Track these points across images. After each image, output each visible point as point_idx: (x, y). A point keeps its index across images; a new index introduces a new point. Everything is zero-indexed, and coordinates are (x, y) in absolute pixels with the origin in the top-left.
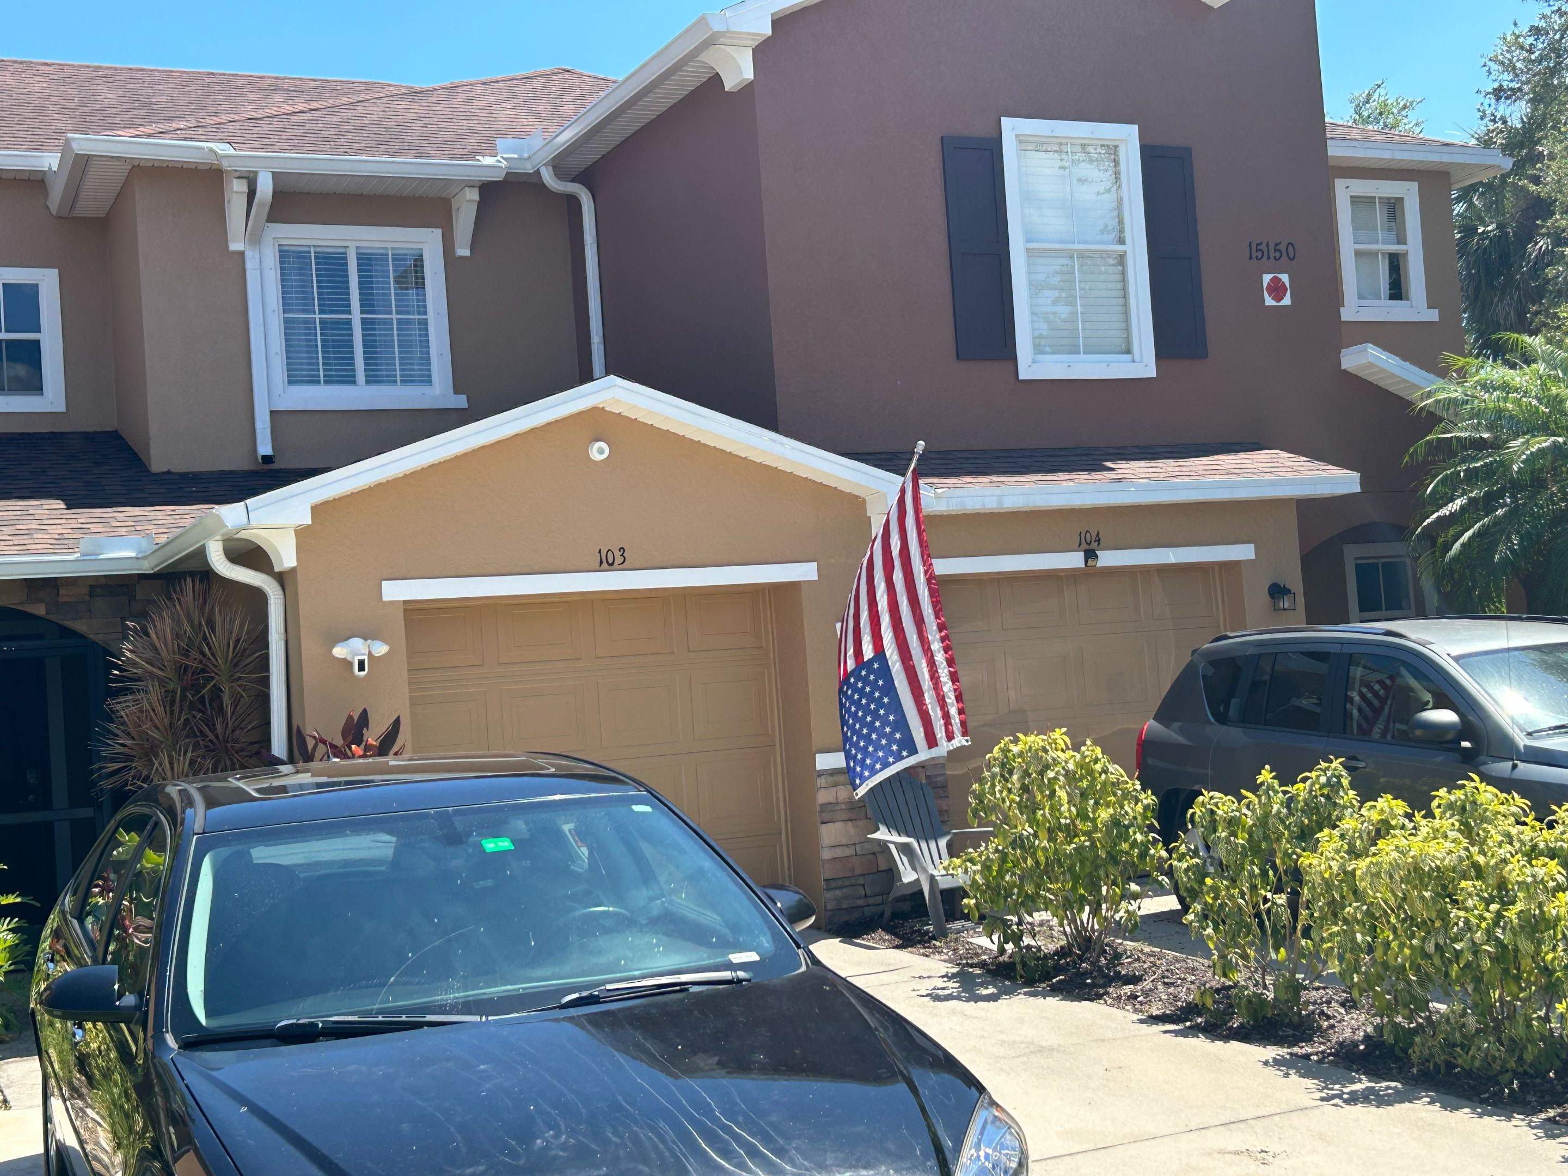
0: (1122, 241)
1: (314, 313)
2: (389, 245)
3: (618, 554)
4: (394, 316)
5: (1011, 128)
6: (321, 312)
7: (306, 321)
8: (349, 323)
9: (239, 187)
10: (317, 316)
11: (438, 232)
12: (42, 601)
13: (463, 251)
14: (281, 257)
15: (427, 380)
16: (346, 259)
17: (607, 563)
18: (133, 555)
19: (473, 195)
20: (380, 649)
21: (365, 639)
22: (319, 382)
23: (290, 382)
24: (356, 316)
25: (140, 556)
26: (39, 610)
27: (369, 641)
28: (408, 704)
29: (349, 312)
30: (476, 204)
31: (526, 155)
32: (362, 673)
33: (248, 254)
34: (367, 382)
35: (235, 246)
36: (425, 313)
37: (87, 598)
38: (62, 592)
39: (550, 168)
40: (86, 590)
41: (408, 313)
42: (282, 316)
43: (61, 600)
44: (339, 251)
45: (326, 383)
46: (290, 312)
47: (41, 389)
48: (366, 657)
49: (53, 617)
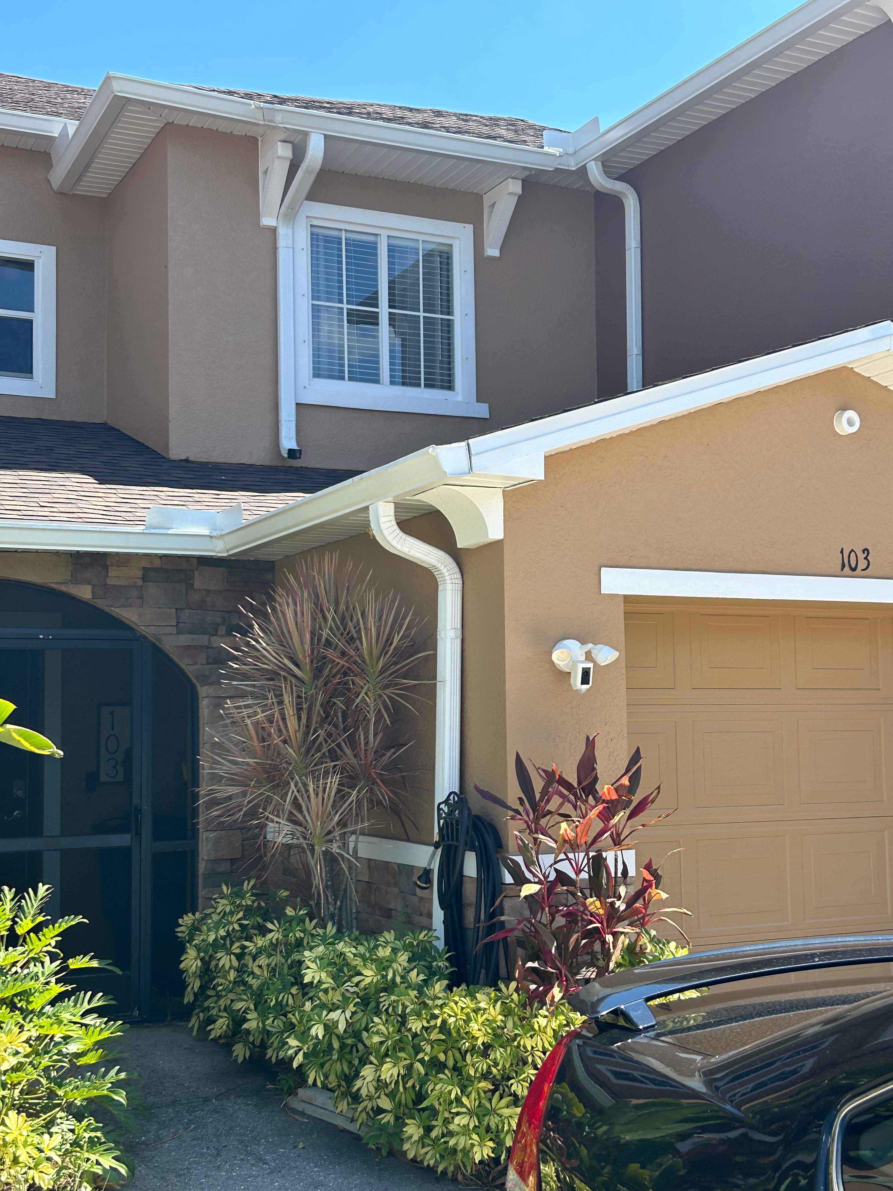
1: (342, 302)
2: (421, 238)
3: (861, 556)
4: (421, 314)
6: (349, 302)
7: (330, 309)
8: (376, 314)
9: (285, 151)
10: (345, 306)
11: (470, 228)
12: (88, 582)
13: (492, 251)
14: (312, 239)
15: (449, 385)
16: (376, 248)
17: (849, 566)
18: (206, 532)
19: (516, 187)
20: (603, 653)
21: (583, 642)
22: (343, 377)
23: (315, 376)
24: (384, 310)
25: (214, 534)
26: (85, 592)
27: (590, 646)
28: (625, 732)
29: (377, 306)
30: (516, 198)
31: (571, 151)
32: (585, 687)
33: (282, 231)
34: (391, 382)
35: (267, 221)
36: (451, 314)
37: (140, 583)
38: (112, 572)
39: (600, 163)
40: (140, 574)
41: (434, 312)
42: (311, 302)
43: (110, 582)
44: (371, 239)
45: (350, 379)
46: (318, 299)
47: (31, 372)
48: (590, 665)
49: (100, 603)
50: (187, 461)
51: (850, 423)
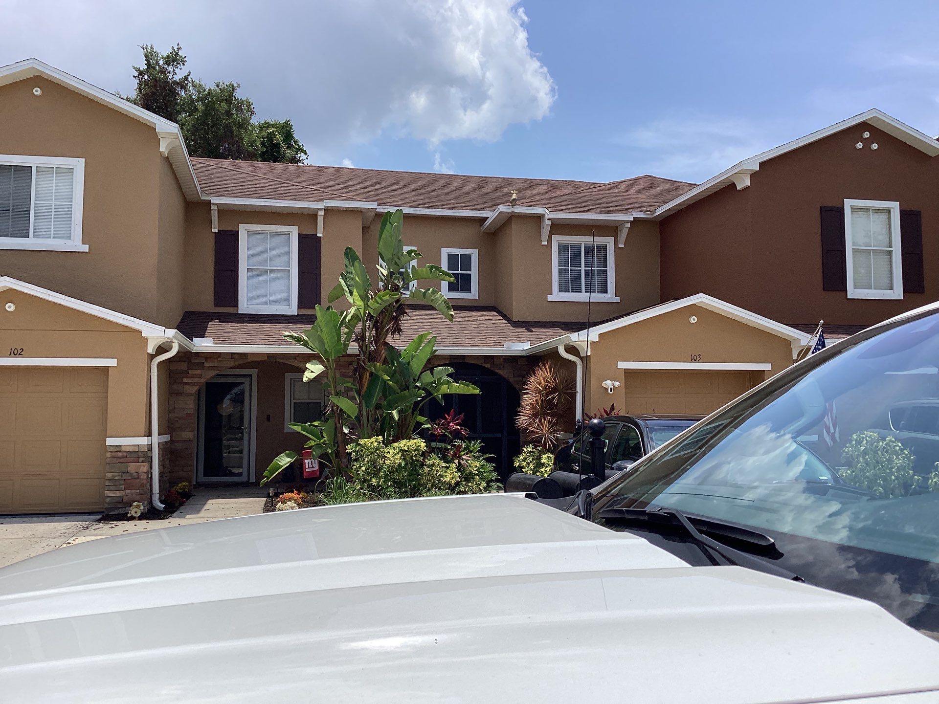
0: (891, 246)
1: (568, 266)
2: (596, 243)
3: (698, 357)
4: (596, 268)
5: (848, 203)
6: (571, 266)
7: (565, 270)
8: (580, 270)
10: (570, 268)
11: (613, 238)
12: (489, 363)
13: (622, 245)
14: (559, 247)
15: (606, 292)
16: (580, 248)
17: (694, 360)
18: (521, 349)
19: (629, 225)
20: (617, 384)
22: (569, 291)
23: (559, 291)
24: (583, 268)
25: (523, 349)
26: (488, 366)
27: (613, 382)
28: (623, 403)
29: (580, 267)
30: (628, 229)
32: (611, 392)
34: (586, 292)
36: (606, 267)
37: (503, 363)
38: (495, 360)
40: (502, 360)
41: (601, 267)
42: (558, 267)
43: (495, 363)
44: (579, 245)
45: (571, 292)
46: (561, 266)
47: (470, 291)
48: (613, 387)
49: (492, 369)
50: (518, 321)
51: (694, 320)
